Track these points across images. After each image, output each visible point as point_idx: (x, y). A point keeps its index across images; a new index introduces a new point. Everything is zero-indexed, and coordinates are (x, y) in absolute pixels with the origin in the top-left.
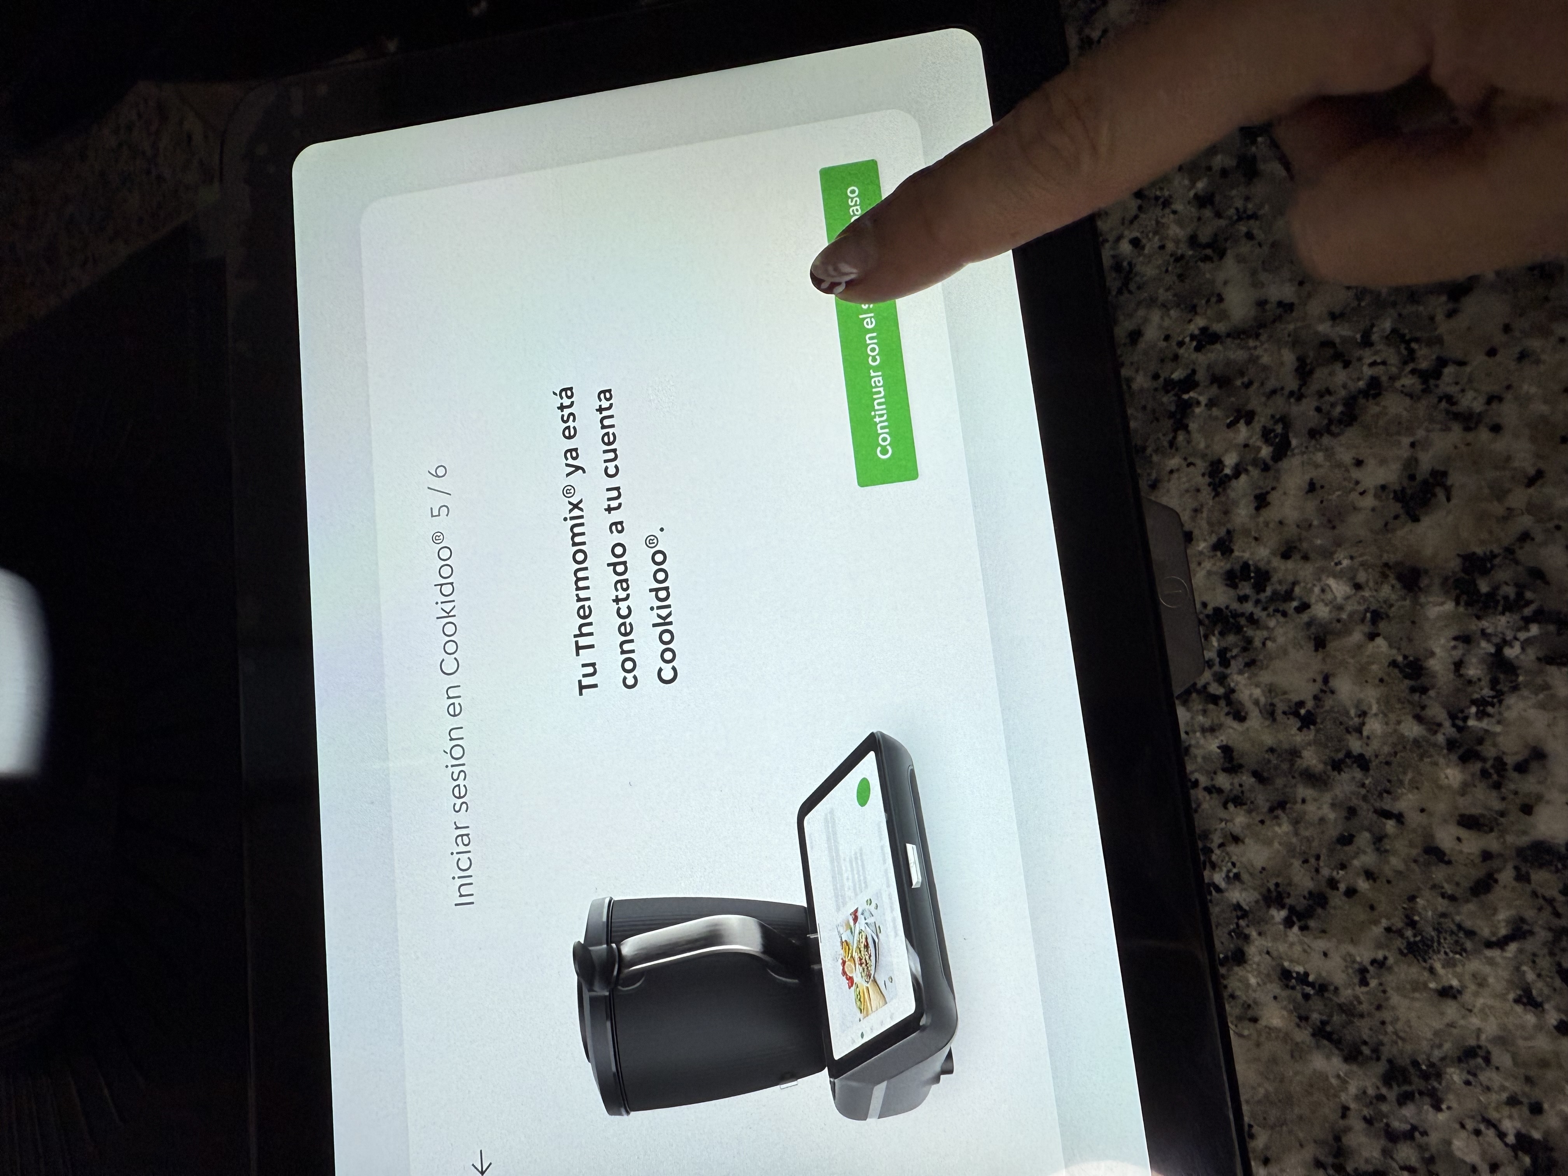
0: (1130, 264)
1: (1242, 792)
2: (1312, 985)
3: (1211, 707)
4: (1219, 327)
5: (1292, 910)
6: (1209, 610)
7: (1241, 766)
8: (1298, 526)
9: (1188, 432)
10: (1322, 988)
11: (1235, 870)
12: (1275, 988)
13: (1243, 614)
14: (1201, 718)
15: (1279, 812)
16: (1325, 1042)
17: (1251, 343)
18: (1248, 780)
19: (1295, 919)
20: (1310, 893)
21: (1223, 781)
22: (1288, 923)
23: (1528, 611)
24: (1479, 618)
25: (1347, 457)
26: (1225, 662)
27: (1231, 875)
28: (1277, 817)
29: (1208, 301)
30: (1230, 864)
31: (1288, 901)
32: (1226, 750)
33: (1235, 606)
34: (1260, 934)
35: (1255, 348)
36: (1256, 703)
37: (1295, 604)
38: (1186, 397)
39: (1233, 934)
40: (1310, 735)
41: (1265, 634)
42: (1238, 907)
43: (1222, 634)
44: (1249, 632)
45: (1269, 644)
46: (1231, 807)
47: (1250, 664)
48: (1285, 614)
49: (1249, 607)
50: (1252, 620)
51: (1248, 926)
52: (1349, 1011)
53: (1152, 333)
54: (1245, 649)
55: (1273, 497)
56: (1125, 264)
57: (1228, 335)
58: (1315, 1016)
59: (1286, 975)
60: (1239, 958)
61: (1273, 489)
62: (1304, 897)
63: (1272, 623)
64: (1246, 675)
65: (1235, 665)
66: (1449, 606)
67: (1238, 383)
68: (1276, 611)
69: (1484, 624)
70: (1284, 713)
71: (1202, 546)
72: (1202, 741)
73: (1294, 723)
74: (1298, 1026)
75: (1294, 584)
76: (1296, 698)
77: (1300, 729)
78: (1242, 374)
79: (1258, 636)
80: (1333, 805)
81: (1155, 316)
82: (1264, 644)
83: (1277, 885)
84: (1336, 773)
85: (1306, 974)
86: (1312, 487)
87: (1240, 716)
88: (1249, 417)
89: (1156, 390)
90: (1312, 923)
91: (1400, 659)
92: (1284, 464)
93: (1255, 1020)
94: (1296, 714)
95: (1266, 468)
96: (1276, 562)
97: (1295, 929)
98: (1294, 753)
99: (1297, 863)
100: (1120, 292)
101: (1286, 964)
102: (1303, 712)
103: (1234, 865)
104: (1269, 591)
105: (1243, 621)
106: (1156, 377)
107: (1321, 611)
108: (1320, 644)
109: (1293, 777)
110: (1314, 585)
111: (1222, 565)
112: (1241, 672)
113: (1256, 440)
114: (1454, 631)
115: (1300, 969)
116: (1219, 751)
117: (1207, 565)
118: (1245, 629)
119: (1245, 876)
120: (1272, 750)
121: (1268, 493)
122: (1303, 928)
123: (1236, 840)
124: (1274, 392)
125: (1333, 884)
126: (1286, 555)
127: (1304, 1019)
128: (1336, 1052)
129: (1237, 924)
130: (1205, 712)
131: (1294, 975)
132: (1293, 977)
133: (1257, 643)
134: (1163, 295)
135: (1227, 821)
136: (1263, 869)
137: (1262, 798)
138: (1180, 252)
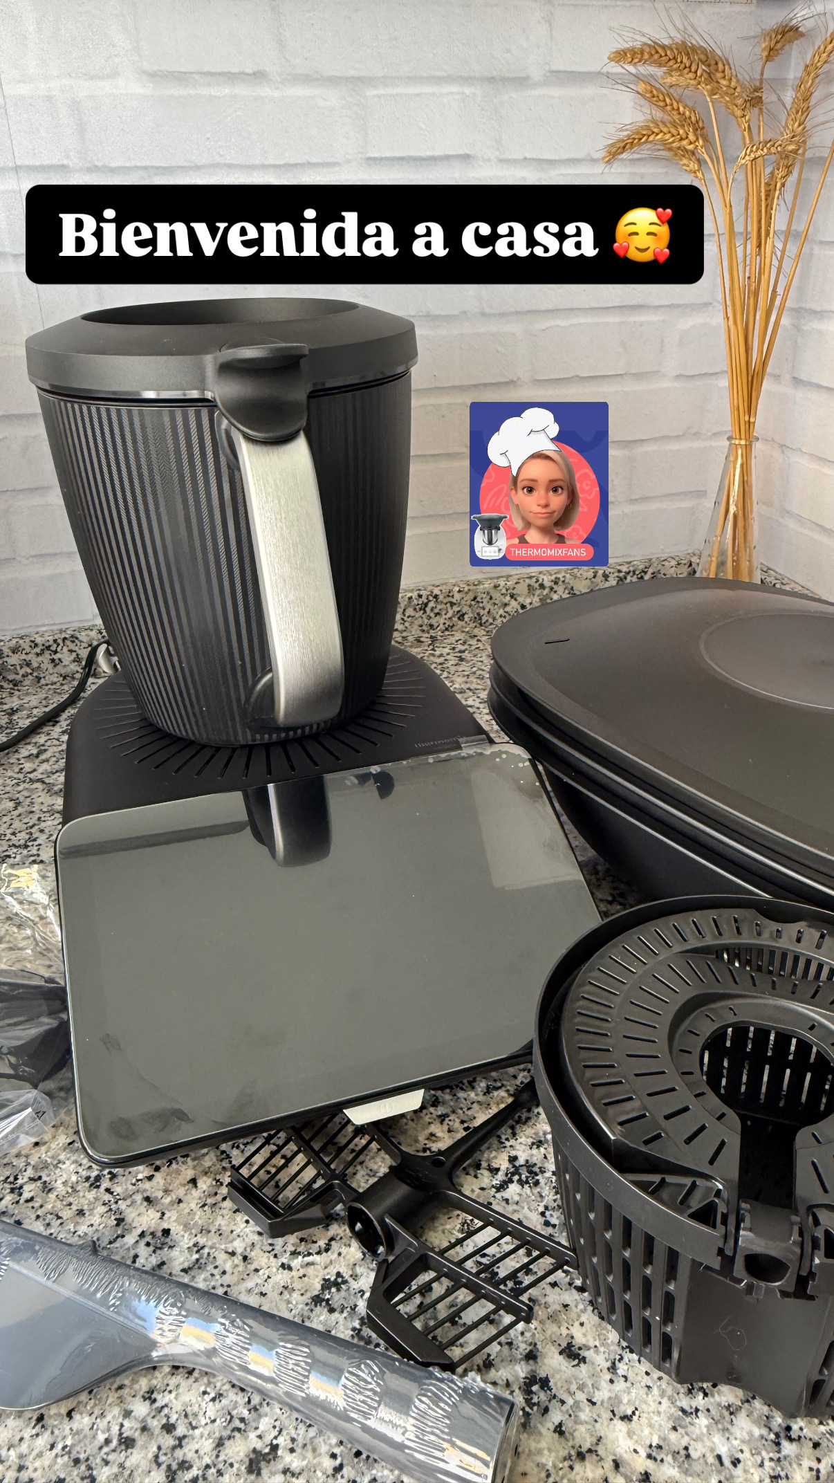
23: (527, 1409)
24: (520, 1388)
25: (584, 1318)
66: (522, 1375)
69: (517, 1391)
86: (566, 1306)
91: (492, 1358)
114: (511, 1379)
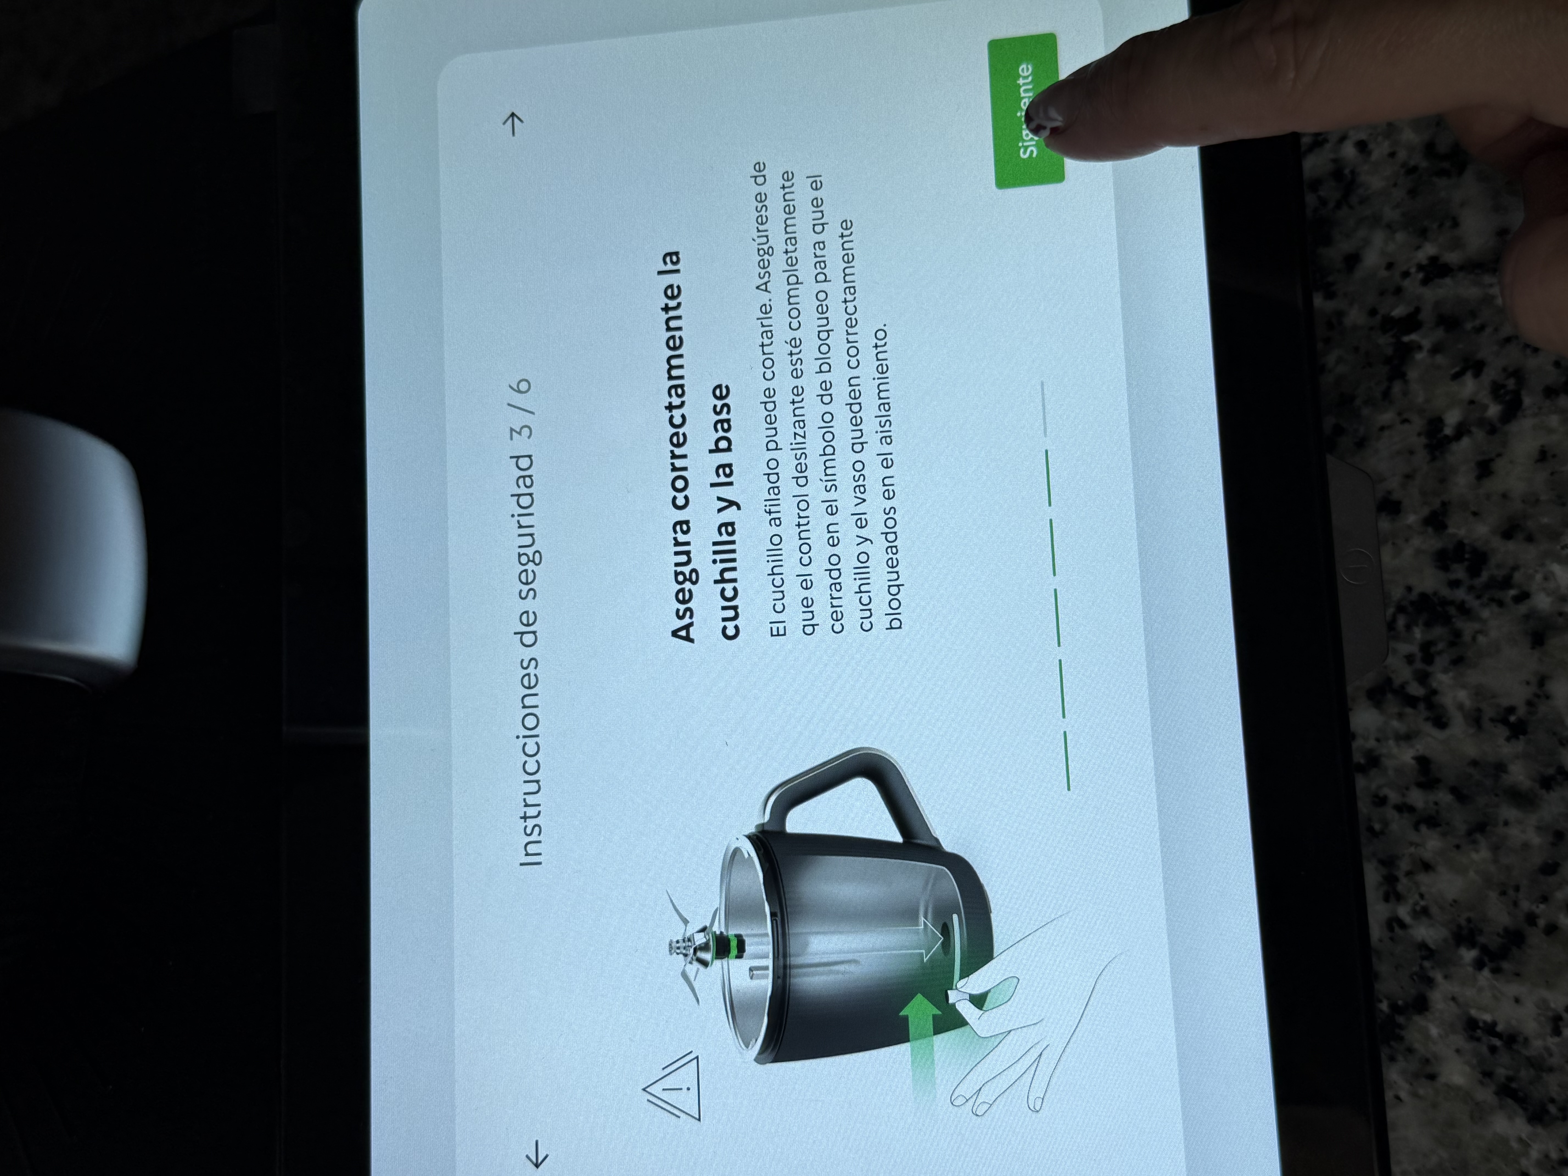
0: (1353, 172)
1: (1437, 812)
2: (1499, 1036)
3: (1409, 710)
4: (1453, 258)
5: (1484, 949)
6: (1414, 596)
7: (1438, 781)
8: (1523, 501)
9: (1406, 382)
10: (1511, 1039)
11: (1422, 903)
12: (1459, 1040)
13: (1452, 603)
14: (1395, 724)
15: (1478, 836)
16: (1510, 1101)
17: (1488, 279)
18: (1444, 797)
19: (1486, 959)
20: (1506, 930)
21: (1417, 798)
22: (1479, 965)
26: (1428, 659)
27: (1418, 908)
28: (1474, 842)
29: (1441, 225)
30: (1417, 897)
31: (1482, 940)
32: (1423, 762)
33: (1445, 592)
34: (1446, 977)
35: (1491, 285)
36: (1461, 707)
37: (1513, 592)
38: (1406, 339)
39: (1415, 977)
40: (1519, 746)
41: (1477, 626)
42: (1423, 946)
43: (1428, 625)
44: (1460, 624)
45: (1481, 639)
46: (1423, 828)
47: (1458, 661)
48: (1501, 604)
49: (1460, 594)
50: (1464, 610)
51: (1433, 968)
52: (1538, 1065)
53: (1372, 259)
54: (1452, 644)
55: (1499, 465)
56: (1347, 171)
57: (1462, 268)
58: (1501, 1072)
59: (1472, 1025)
60: (1421, 1005)
61: (1499, 455)
62: (1498, 935)
63: (1485, 613)
64: (1451, 674)
65: (1441, 662)
67: (1469, 326)
68: (1492, 600)
70: (1492, 720)
71: (1412, 519)
72: (1395, 751)
73: (1502, 732)
74: (1481, 1083)
75: (1515, 568)
76: (1505, 702)
77: (1508, 739)
78: (1473, 314)
79: (1467, 628)
80: (1539, 829)
81: (1378, 238)
82: (1474, 639)
83: (1469, 920)
84: (1544, 792)
85: (1494, 1024)
86: (1543, 456)
87: (1441, 722)
88: (1478, 367)
89: (1372, 329)
90: (1505, 965)
92: (1514, 427)
93: (1432, 1077)
94: (1505, 721)
95: (1492, 430)
96: (1497, 542)
97: (1486, 972)
98: (1500, 768)
99: (1493, 895)
100: (1338, 205)
101: (1473, 1012)
102: (1512, 719)
103: (1422, 896)
104: (1485, 576)
105: (1452, 611)
106: (1373, 312)
107: (1542, 602)
108: (1538, 639)
109: (1497, 795)
110: (1536, 571)
111: (1432, 543)
112: (1445, 671)
113: (1484, 397)
115: (1487, 1017)
116: (1413, 762)
117: (1416, 542)
118: (1454, 620)
119: (1434, 910)
120: (1474, 763)
121: (1492, 460)
122: (1496, 971)
123: (1427, 867)
124: (1508, 340)
125: (1531, 919)
126: (1508, 534)
127: (1488, 1074)
128: (1520, 1111)
129: (1421, 967)
130: (1400, 716)
131: (1481, 1024)
132: (1479, 1028)
133: (1467, 637)
134: (1390, 214)
135: (1417, 845)
136: (1455, 901)
137: (1460, 819)
138: (1412, 163)
